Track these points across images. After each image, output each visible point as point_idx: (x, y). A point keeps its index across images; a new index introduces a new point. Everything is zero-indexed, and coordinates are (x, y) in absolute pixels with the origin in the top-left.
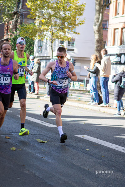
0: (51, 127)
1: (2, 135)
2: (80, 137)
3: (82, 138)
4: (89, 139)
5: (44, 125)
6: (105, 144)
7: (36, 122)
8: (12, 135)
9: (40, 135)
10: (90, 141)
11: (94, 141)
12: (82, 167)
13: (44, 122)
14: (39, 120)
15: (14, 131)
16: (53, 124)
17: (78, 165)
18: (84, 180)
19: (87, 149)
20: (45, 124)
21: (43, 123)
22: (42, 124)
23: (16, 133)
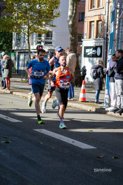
0: (14, 122)
2: (38, 131)
3: (40, 132)
4: (45, 132)
6: (59, 137)
7: (2, 117)
9: (1, 130)
10: (46, 135)
11: (49, 135)
12: (30, 158)
13: (9, 118)
14: (5, 115)
16: (17, 119)
17: (27, 156)
18: (28, 169)
19: (40, 142)
20: (9, 119)
21: (7, 118)
22: (7, 119)
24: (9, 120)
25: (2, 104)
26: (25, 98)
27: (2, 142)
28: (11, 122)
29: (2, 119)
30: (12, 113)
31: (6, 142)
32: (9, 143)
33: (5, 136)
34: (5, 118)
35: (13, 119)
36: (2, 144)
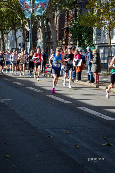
0: (109, 120)
1: (63, 129)
5: (102, 118)
7: (95, 114)
8: (72, 129)
9: (98, 129)
13: (103, 115)
14: (98, 112)
15: (74, 125)
16: (111, 117)
21: (101, 115)
22: (101, 117)
23: (76, 128)
24: (103, 117)
25: (91, 99)
26: (112, 92)
27: (103, 144)
28: (106, 120)
29: (96, 116)
30: (105, 109)
31: (107, 145)
32: (110, 145)
33: (105, 138)
34: (98, 115)
35: (107, 116)
36: (104, 146)
